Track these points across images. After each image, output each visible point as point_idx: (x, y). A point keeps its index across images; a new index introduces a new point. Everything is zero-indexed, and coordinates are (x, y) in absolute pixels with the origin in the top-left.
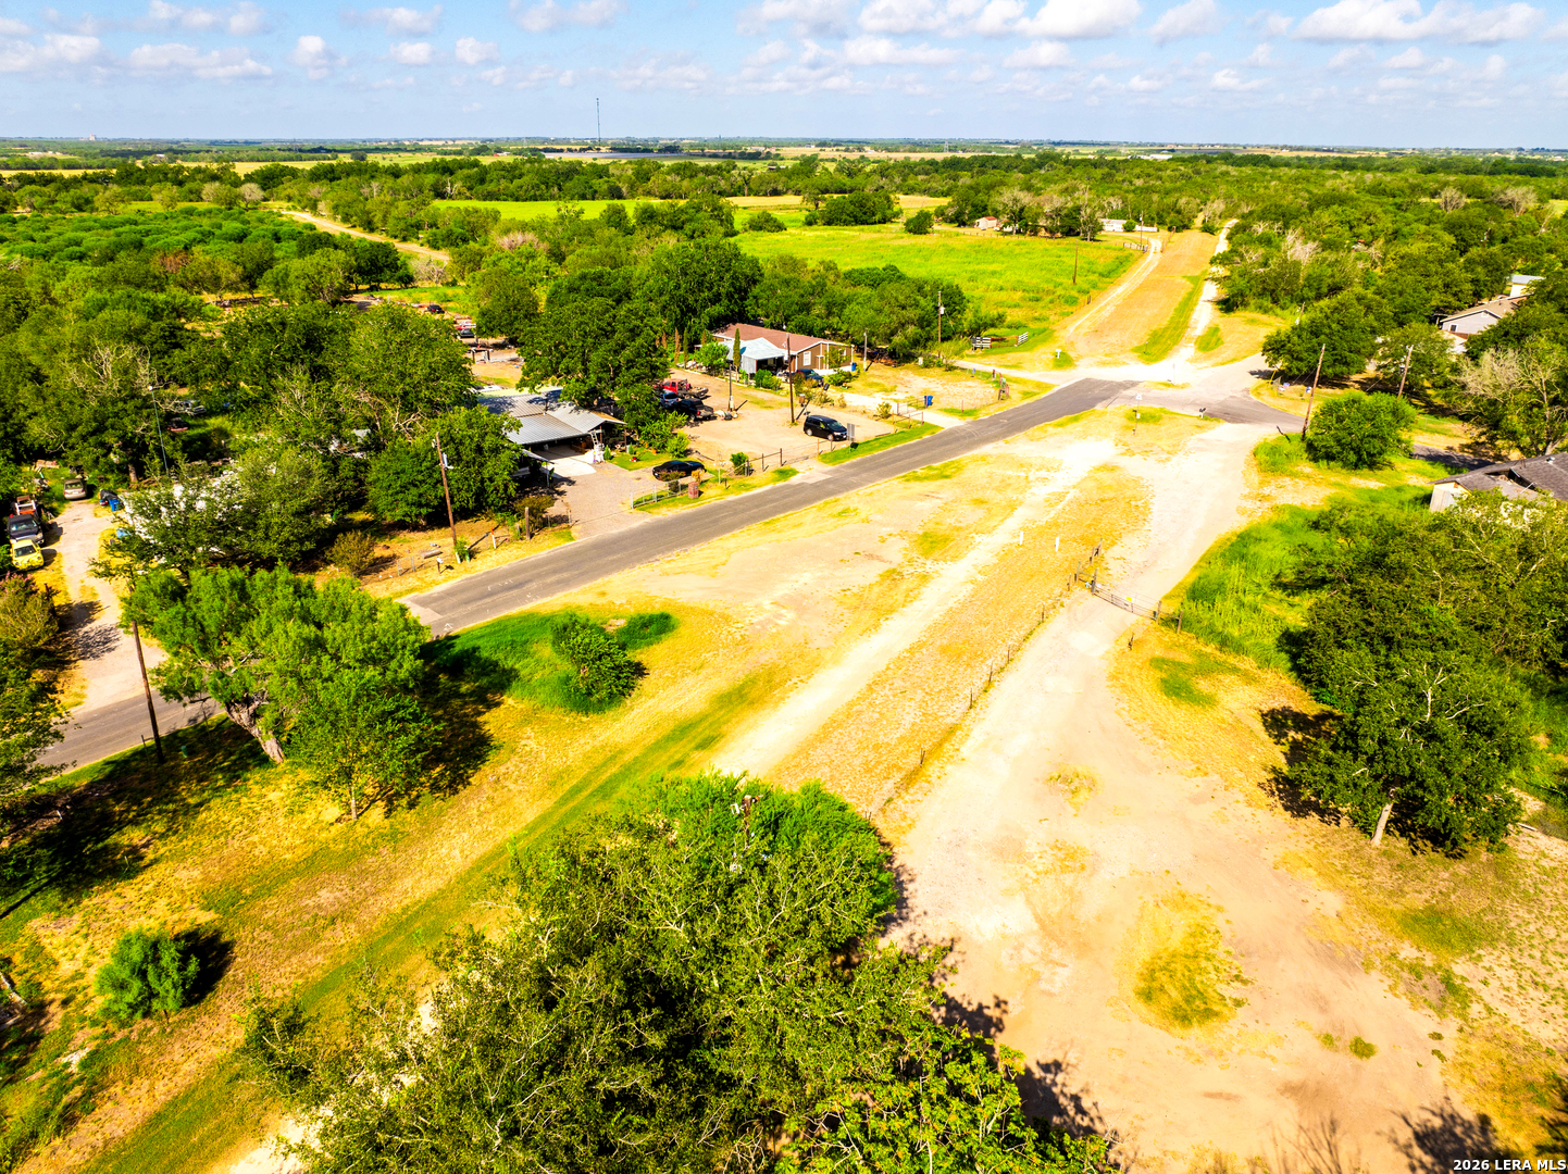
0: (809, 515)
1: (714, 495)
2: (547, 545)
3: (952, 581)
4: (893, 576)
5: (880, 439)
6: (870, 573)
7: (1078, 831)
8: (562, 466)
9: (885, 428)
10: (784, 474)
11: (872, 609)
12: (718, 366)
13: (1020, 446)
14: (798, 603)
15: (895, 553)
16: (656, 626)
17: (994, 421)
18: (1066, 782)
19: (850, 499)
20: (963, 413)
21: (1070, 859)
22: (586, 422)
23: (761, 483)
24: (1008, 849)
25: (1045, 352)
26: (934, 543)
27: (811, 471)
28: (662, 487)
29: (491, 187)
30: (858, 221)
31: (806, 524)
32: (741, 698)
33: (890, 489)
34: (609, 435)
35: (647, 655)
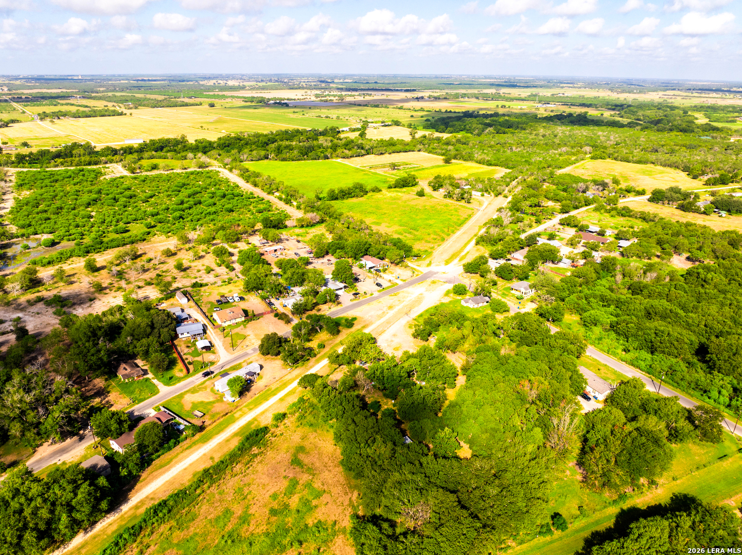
0: (374, 302)
1: (361, 299)
2: (339, 307)
3: (391, 313)
4: (384, 313)
5: (388, 287)
6: (381, 312)
7: (393, 339)
8: (339, 292)
9: (389, 284)
10: (372, 294)
11: (380, 317)
12: (361, 267)
13: (410, 289)
14: (371, 316)
15: (385, 309)
16: (355, 319)
17: (408, 283)
18: (394, 335)
19: (381, 300)
20: (404, 280)
21: (392, 341)
22: (342, 285)
23: (368, 296)
24: (387, 340)
25: (427, 261)
26: (390, 307)
27: (376, 294)
28: (353, 297)
29: (284, 156)
30: (404, 186)
31: (374, 304)
32: (364, 327)
33: (387, 297)
34: (345, 287)
35: (355, 322)
